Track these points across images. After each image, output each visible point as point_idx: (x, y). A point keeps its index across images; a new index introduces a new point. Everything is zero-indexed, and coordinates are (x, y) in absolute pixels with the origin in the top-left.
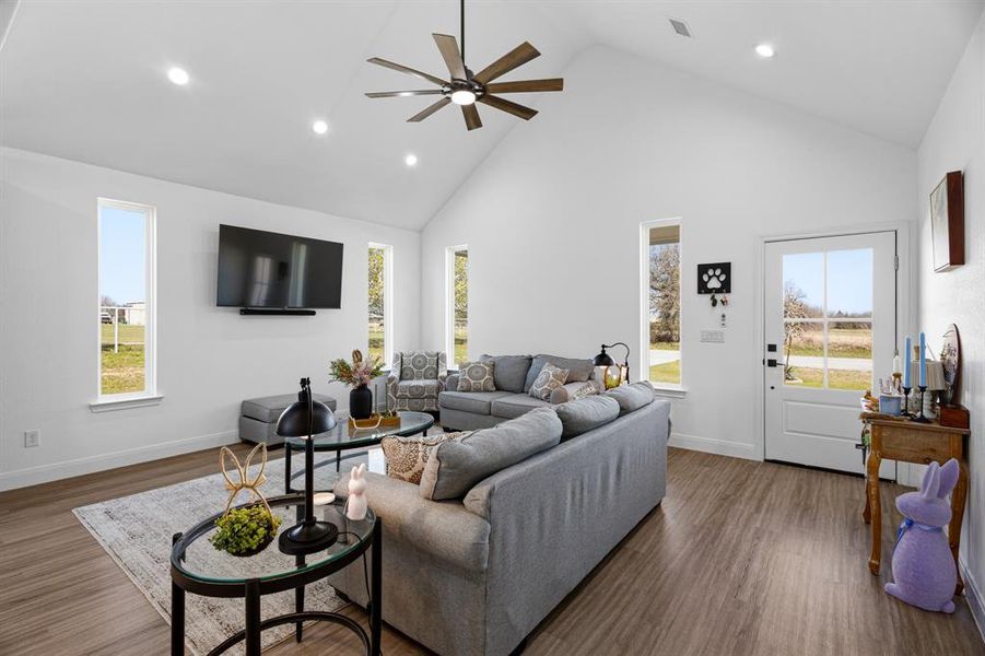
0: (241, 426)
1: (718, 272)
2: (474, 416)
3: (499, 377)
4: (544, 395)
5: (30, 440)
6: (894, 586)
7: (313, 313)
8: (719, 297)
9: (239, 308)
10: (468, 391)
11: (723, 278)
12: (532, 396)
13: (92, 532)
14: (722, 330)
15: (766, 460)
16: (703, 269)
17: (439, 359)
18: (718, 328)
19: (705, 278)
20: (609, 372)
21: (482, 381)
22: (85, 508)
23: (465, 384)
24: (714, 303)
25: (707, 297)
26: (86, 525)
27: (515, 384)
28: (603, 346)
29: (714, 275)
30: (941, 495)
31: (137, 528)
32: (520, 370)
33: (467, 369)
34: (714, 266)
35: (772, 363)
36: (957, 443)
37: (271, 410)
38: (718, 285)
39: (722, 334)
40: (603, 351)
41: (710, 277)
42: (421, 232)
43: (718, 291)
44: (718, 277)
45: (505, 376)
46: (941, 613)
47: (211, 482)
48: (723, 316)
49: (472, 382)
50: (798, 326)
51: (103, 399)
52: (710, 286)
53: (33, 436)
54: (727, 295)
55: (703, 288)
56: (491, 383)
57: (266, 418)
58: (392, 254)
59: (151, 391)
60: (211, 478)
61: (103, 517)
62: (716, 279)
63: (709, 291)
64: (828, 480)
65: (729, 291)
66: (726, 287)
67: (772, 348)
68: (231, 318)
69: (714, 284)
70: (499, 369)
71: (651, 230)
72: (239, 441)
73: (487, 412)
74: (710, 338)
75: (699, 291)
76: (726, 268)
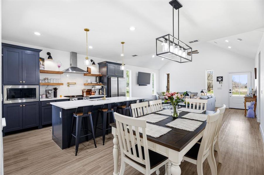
1: (221, 78)
6: (247, 116)
7: (147, 85)
8: (221, 82)
11: (221, 79)
15: (229, 108)
16: (218, 77)
18: (220, 87)
19: (218, 79)
24: (220, 83)
25: (219, 82)
30: (253, 105)
34: (220, 77)
35: (230, 93)
36: (255, 99)
38: (221, 80)
40: (202, 91)
42: (159, 70)
43: (220, 81)
46: (253, 118)
48: (221, 85)
50: (234, 87)
52: (219, 80)
55: (218, 80)
62: (220, 79)
64: (240, 110)
65: (222, 81)
66: (222, 80)
67: (230, 90)
69: (220, 80)
74: (219, 89)
75: (217, 81)
76: (222, 77)
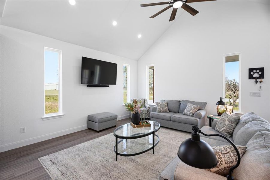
0: (88, 123)
1: (258, 71)
2: (165, 121)
3: (170, 107)
4: (191, 115)
5: (22, 130)
7: (108, 86)
8: (258, 80)
9: (87, 85)
10: (160, 112)
11: (260, 73)
12: (185, 114)
13: (47, 171)
14: (260, 92)
16: (251, 70)
17: (145, 101)
18: (258, 91)
19: (252, 73)
20: (219, 107)
21: (165, 109)
22: (43, 158)
23: (159, 110)
24: (256, 82)
25: (253, 80)
26: (44, 167)
27: (176, 110)
28: (221, 98)
29: (256, 72)
31: (63, 169)
32: (177, 105)
33: (159, 105)
34: (256, 69)
37: (99, 119)
38: (258, 76)
39: (260, 93)
40: (221, 100)
41: (254, 73)
42: (138, 61)
43: (258, 78)
44: (258, 73)
45: (172, 107)
47: (84, 146)
48: (261, 87)
49: (162, 109)
51: (46, 116)
52: (254, 76)
53: (24, 129)
54: (262, 79)
55: (251, 77)
56: (167, 110)
57: (98, 122)
58: (130, 67)
59: (61, 112)
60: (83, 144)
61: (49, 163)
63: (253, 78)
65: (263, 78)
66: (262, 76)
68: (84, 88)
69: (256, 75)
70: (169, 105)
71: (226, 57)
72: (87, 128)
73: (170, 120)
74: (254, 95)
75: (249, 78)
76: (262, 70)
